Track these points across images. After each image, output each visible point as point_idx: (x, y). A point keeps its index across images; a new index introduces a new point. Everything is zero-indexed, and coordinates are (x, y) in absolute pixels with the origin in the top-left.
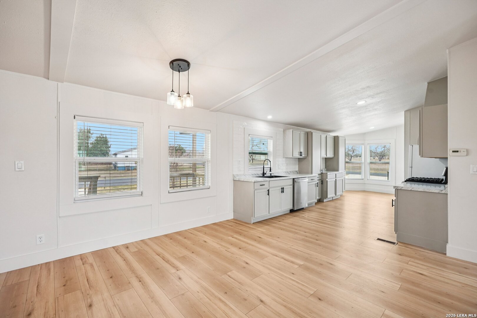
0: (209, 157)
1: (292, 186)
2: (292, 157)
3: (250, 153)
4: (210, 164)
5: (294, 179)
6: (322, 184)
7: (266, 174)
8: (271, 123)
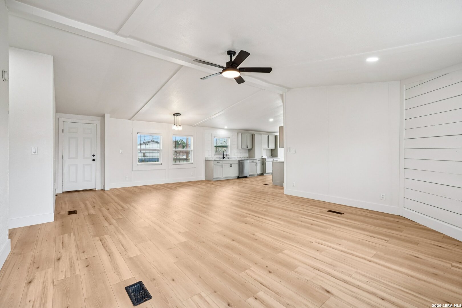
0: (192, 149)
1: (238, 164)
2: (241, 148)
3: (215, 147)
4: (193, 152)
5: (239, 160)
6: (263, 164)
7: (225, 158)
8: (228, 130)
